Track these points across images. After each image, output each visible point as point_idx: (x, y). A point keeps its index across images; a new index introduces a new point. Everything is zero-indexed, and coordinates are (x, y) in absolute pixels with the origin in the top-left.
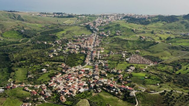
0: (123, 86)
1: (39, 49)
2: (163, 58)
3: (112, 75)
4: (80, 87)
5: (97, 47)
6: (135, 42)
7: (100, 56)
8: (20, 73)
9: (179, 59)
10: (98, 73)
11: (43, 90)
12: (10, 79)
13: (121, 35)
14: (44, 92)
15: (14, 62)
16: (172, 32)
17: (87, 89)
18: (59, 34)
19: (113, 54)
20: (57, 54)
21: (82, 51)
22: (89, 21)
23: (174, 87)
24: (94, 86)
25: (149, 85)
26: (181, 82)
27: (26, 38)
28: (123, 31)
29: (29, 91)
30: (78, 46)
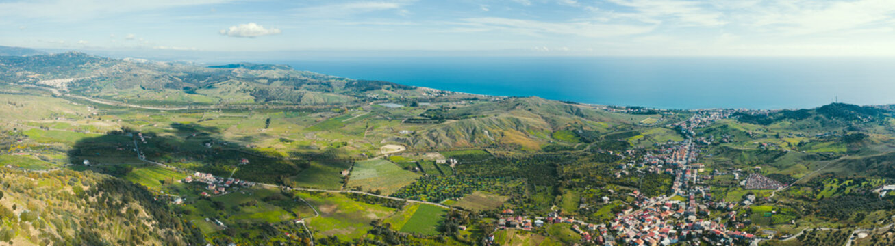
0: (737, 233)
1: (602, 161)
2: (797, 176)
3: (719, 212)
4: (663, 235)
5: (693, 162)
6: (753, 153)
7: (697, 178)
8: (569, 197)
9: (818, 174)
10: (695, 210)
11: (601, 233)
12: (554, 206)
13: (730, 142)
14: (603, 238)
15: (563, 179)
16: (805, 133)
17: (676, 239)
18: (633, 140)
19: (720, 176)
20: (627, 173)
21: (667, 170)
22: (680, 121)
23: (817, 222)
24: (687, 235)
25: (780, 226)
26: (826, 211)
27: (583, 143)
28: (734, 136)
29: (579, 233)
30: (662, 161)
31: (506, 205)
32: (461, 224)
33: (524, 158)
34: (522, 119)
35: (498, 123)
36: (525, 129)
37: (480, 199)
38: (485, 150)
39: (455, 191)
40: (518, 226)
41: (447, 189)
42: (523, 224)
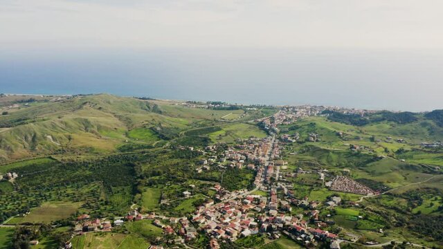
0: (318, 231)
1: (181, 158)
2: (391, 185)
3: (301, 209)
4: (244, 226)
5: (276, 159)
6: (342, 154)
7: (280, 175)
8: (149, 195)
9: (418, 187)
10: (276, 205)
11: (182, 226)
12: (134, 205)
13: (317, 141)
14: (185, 229)
15: (141, 177)
16: (405, 139)
17: (256, 231)
18: (214, 136)
19: (304, 174)
20: (208, 168)
21: (249, 165)
22: (263, 116)
23: (408, 237)
24: (268, 227)
25: (365, 231)
26: (421, 227)
27: (162, 141)
28: (322, 135)
29: (160, 227)
30: (244, 157)
31: (81, 211)
32: (32, 239)
33: (97, 161)
34: (91, 119)
35: (63, 126)
36: (95, 129)
37: (50, 210)
38: (50, 158)
39: (20, 208)
40: (96, 229)
41: (9, 207)
42: (102, 227)
